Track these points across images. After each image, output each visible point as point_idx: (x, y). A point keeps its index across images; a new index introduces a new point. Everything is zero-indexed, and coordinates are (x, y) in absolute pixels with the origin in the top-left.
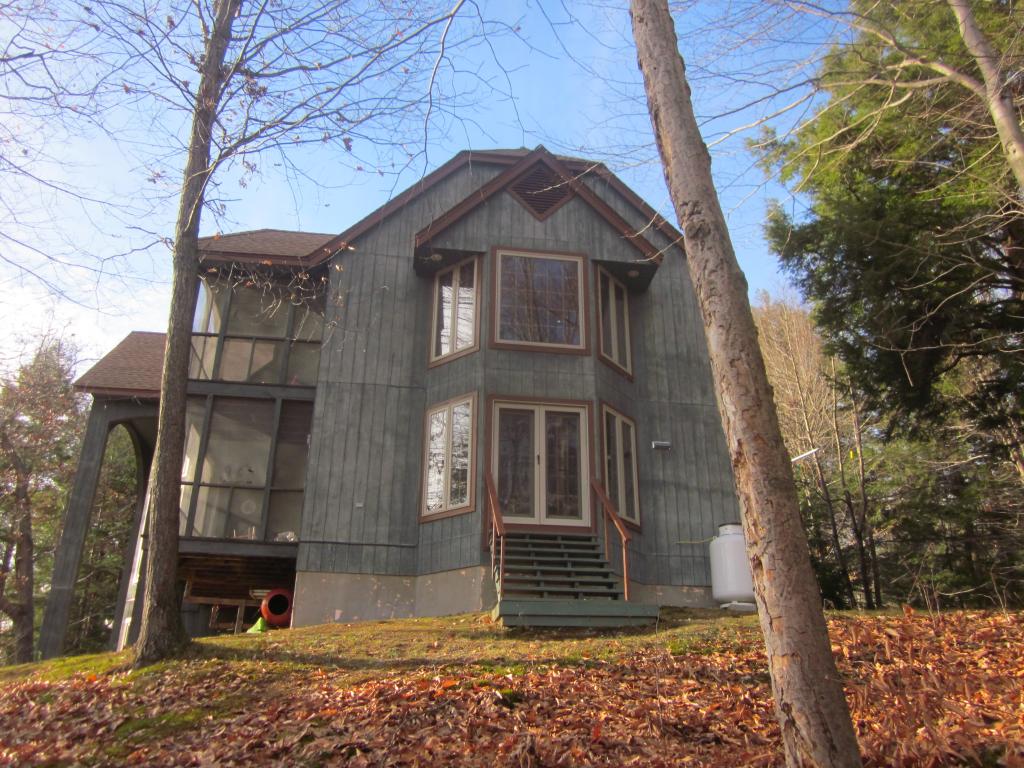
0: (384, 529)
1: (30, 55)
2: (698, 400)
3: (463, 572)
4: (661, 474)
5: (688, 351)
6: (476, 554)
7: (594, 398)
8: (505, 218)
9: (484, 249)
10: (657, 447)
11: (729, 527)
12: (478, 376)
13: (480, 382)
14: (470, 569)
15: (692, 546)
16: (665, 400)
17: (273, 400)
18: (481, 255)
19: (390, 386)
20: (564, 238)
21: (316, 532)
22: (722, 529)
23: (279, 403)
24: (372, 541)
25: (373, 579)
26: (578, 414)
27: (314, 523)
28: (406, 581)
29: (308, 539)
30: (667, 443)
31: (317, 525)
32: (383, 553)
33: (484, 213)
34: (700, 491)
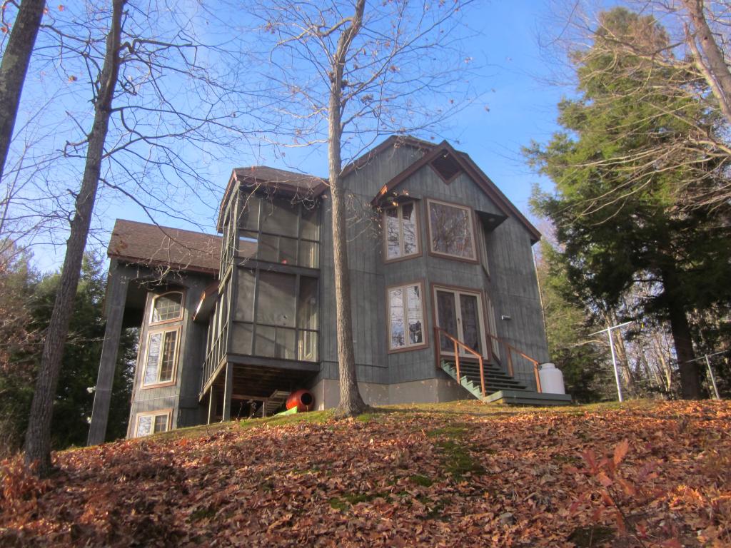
0: (369, 357)
1: (190, 45)
2: (522, 295)
3: (423, 382)
4: (507, 334)
5: (516, 268)
6: (432, 372)
7: (483, 289)
8: (429, 180)
9: (420, 197)
10: (505, 319)
11: (548, 364)
12: (423, 272)
13: (424, 274)
14: (427, 381)
15: (525, 374)
16: (506, 293)
17: (294, 275)
18: (417, 200)
19: (364, 272)
20: (460, 196)
21: (332, 356)
22: (544, 366)
23: (298, 278)
24: (363, 363)
25: (366, 385)
26: (475, 297)
27: (331, 350)
28: (384, 387)
29: (328, 360)
30: (509, 317)
31: (332, 352)
32: (370, 370)
33: (418, 175)
34: (527, 345)
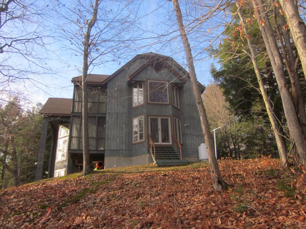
0: (124, 147)
1: (38, 37)
2: (195, 114)
3: (143, 156)
4: (187, 132)
5: (193, 103)
6: (147, 152)
7: (172, 115)
8: (149, 72)
9: (145, 80)
10: (186, 126)
11: (203, 144)
12: (145, 111)
13: (145, 112)
14: (145, 155)
15: (194, 148)
16: (187, 115)
17: (96, 117)
18: (144, 81)
19: (124, 113)
20: (163, 77)
21: (109, 148)
22: (201, 144)
23: (97, 118)
24: (122, 149)
25: (122, 158)
26: (168, 119)
27: (108, 145)
28: (130, 158)
29: (107, 149)
30: (188, 125)
31: (109, 146)
32: (124, 152)
33: (144, 71)
34: (196, 135)
